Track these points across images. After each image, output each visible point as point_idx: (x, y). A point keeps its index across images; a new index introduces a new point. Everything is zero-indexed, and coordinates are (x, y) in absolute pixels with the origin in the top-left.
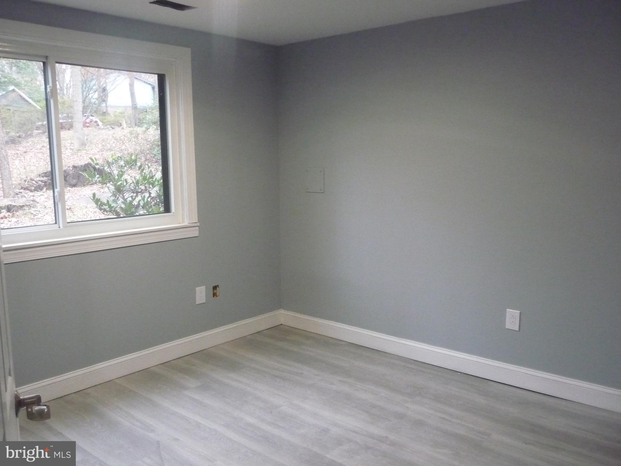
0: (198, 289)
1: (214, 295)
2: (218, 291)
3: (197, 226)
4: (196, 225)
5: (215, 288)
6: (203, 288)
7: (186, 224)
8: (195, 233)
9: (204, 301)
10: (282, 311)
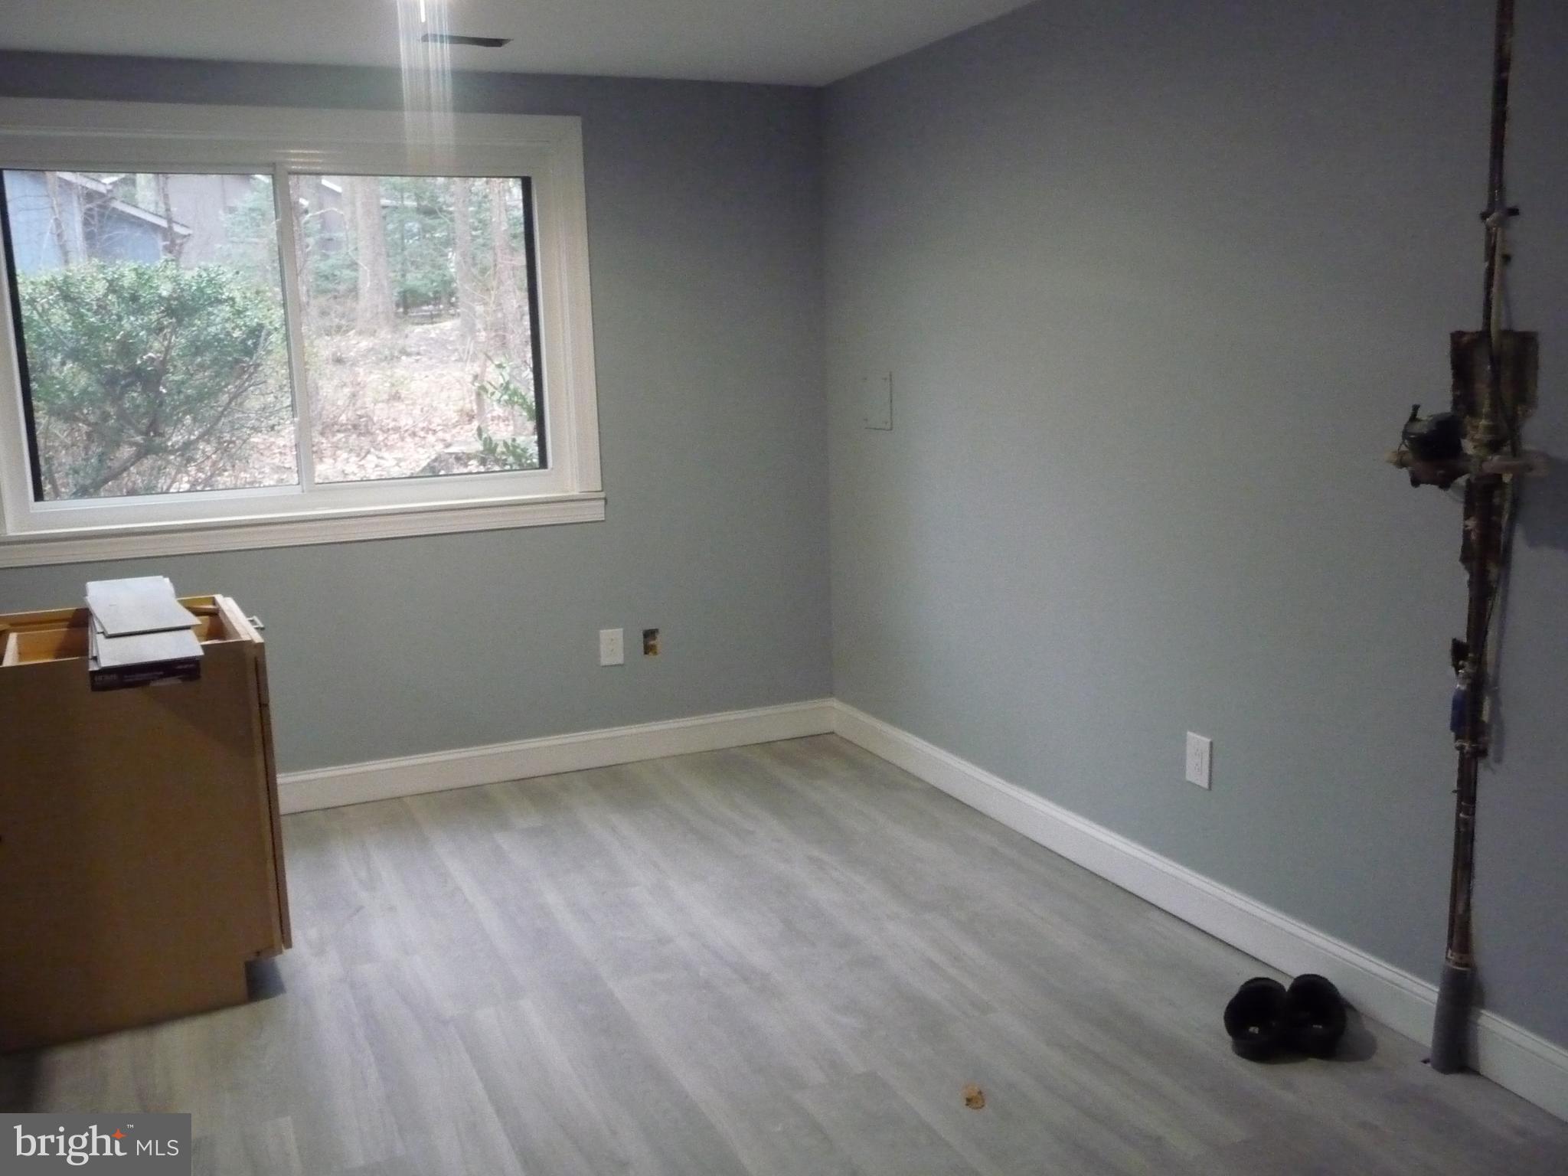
0: (606, 634)
1: (648, 649)
2: (659, 642)
3: (600, 499)
4: (596, 495)
5: (650, 634)
6: (617, 633)
7: (575, 492)
8: (595, 512)
9: (620, 660)
10: (834, 703)
